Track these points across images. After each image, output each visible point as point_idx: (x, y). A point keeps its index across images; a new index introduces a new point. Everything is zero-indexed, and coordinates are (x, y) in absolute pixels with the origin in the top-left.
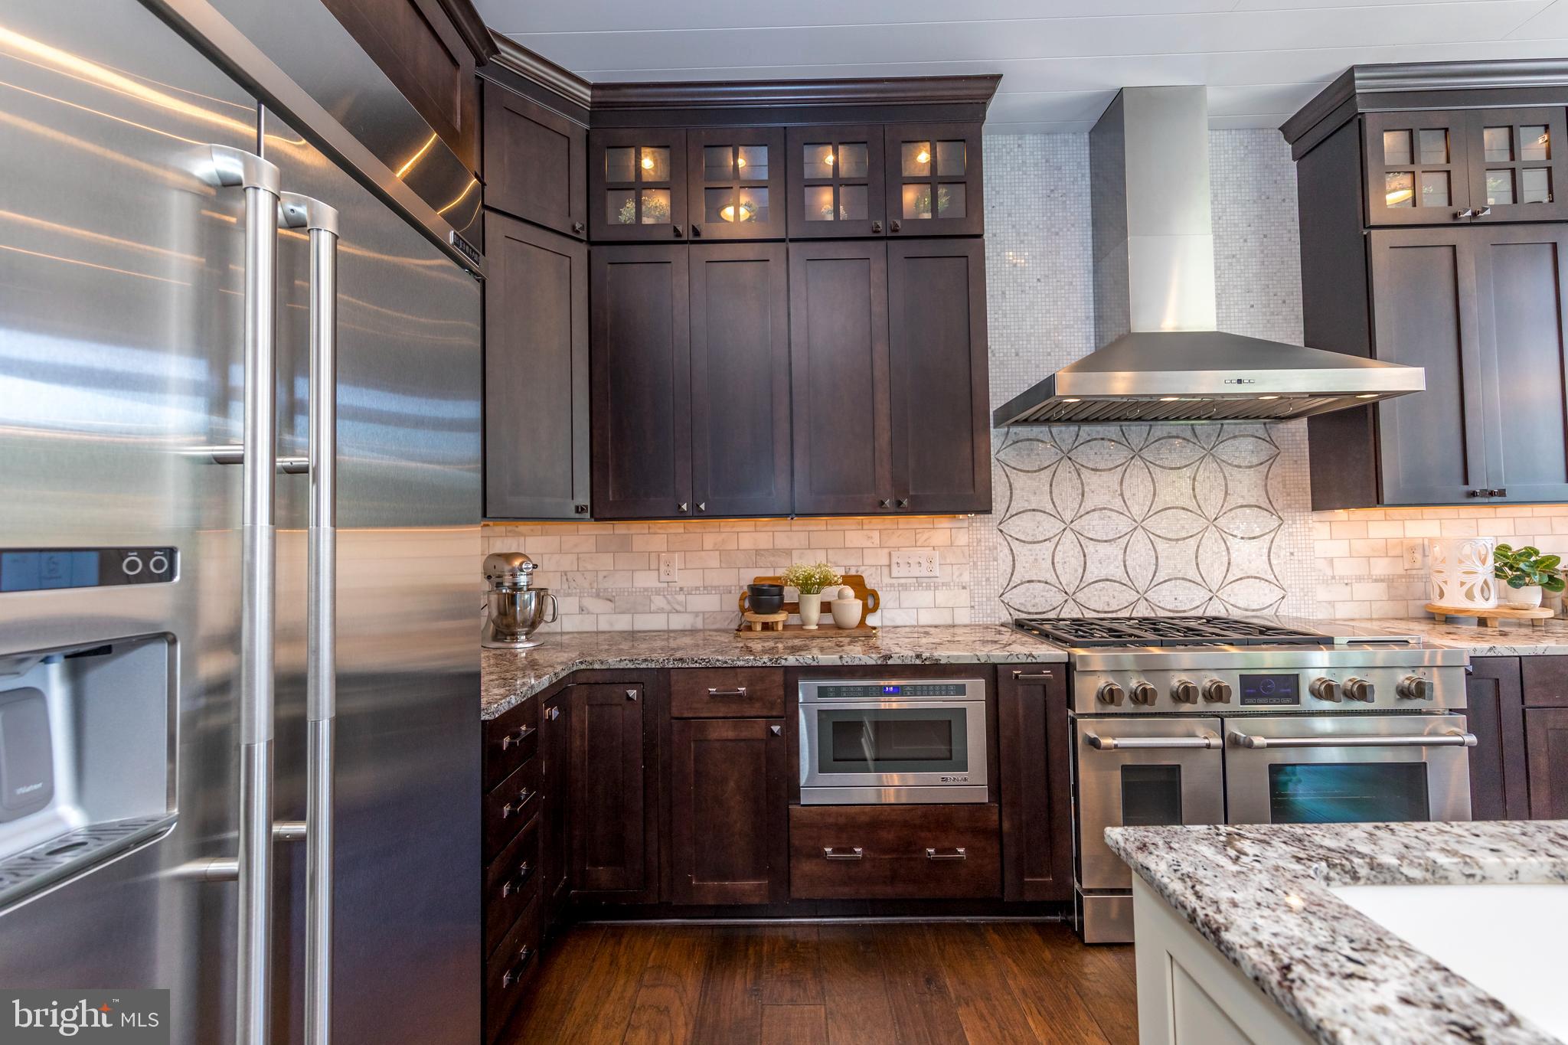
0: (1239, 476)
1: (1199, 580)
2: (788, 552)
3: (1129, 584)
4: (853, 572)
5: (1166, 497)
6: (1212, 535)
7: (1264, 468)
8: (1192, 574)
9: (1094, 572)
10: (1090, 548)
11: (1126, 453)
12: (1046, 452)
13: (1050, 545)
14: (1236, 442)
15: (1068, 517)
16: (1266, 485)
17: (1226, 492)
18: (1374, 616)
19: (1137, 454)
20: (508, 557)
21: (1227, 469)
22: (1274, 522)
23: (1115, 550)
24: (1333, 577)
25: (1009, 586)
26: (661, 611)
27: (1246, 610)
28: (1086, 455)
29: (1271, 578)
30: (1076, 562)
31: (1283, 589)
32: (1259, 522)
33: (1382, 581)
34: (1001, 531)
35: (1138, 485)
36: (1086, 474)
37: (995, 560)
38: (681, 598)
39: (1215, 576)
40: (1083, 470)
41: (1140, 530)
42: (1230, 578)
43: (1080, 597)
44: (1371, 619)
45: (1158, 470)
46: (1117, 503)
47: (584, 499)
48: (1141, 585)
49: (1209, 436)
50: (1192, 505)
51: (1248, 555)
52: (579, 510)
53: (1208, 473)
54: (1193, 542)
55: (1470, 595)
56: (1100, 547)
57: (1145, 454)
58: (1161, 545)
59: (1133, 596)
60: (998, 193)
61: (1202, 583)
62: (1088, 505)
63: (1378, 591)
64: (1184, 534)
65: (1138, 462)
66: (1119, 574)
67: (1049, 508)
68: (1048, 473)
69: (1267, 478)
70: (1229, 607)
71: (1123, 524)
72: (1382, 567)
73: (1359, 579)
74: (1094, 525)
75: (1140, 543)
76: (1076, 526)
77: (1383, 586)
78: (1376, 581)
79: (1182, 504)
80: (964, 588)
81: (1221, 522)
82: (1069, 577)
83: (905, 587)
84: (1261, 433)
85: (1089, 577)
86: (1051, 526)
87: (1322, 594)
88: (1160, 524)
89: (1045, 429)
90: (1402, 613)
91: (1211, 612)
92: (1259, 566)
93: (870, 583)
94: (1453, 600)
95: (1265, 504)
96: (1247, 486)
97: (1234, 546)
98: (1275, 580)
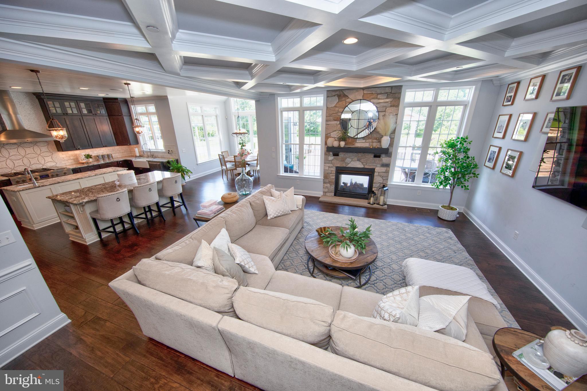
0: (42, 148)
3: (25, 166)
5: (28, 152)
6: (40, 157)
7: (46, 146)
8: (38, 162)
10: (14, 161)
11: (16, 146)
13: (4, 162)
14: (39, 143)
15: (7, 157)
16: (48, 149)
17: (41, 150)
21: (39, 147)
22: (51, 154)
23: (20, 161)
24: (64, 160)
27: (50, 166)
30: (12, 164)
31: (56, 163)
32: (48, 154)
35: (21, 151)
39: (43, 162)
41: (25, 157)
42: (46, 162)
45: (25, 148)
46: (18, 154)
50: (34, 153)
51: (49, 159)
53: (36, 148)
54: (36, 158)
55: (82, 160)
56: (17, 161)
58: (30, 159)
59: (27, 167)
61: (41, 164)
62: (11, 155)
63: (72, 161)
64: (34, 157)
66: (22, 165)
70: (47, 166)
71: (20, 157)
72: (72, 158)
73: (69, 160)
74: (14, 158)
75: (25, 159)
76: (10, 158)
79: (32, 153)
81: (41, 155)
82: (11, 166)
85: (16, 166)
86: (3, 159)
87: (63, 162)
88: (29, 156)
90: (77, 163)
91: (43, 168)
92: (51, 160)
94: (81, 161)
95: (49, 151)
96: (44, 149)
97: (45, 158)
98: (54, 162)
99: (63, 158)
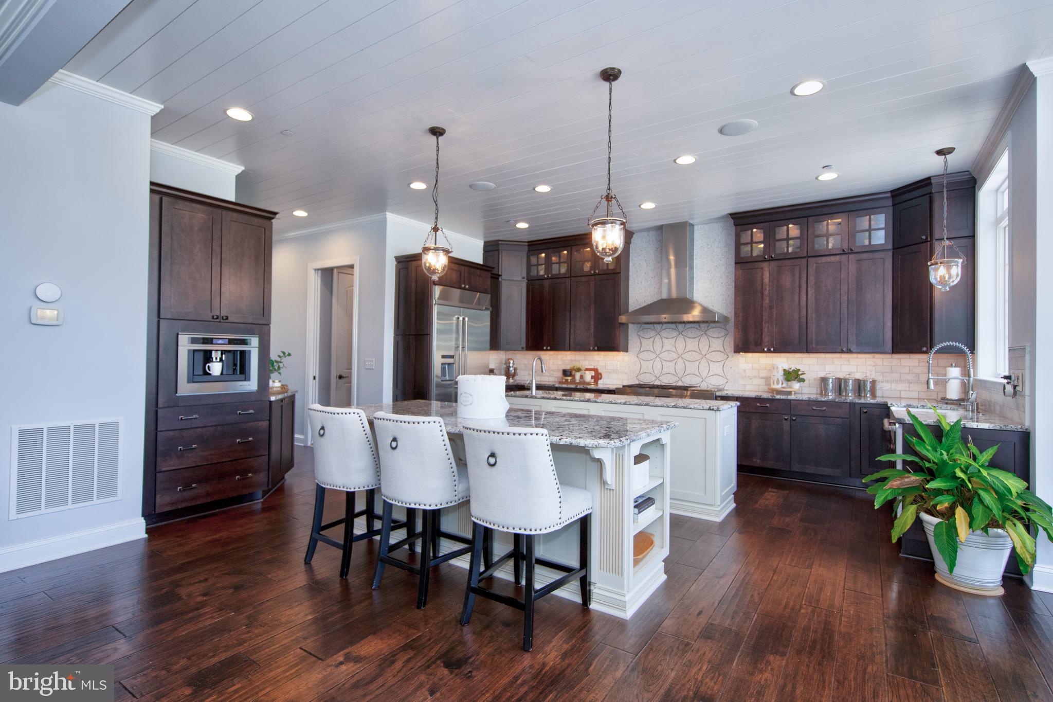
0: (714, 341)
1: (699, 375)
2: (579, 361)
3: (676, 375)
4: (596, 368)
5: (689, 347)
6: (704, 360)
7: (723, 338)
8: (697, 373)
9: (665, 371)
10: (664, 363)
11: (678, 333)
12: (652, 334)
13: (652, 362)
14: (714, 329)
15: (658, 353)
16: (723, 344)
17: (710, 346)
18: (760, 390)
19: (680, 333)
20: (509, 359)
21: (710, 338)
22: (723, 356)
23: (672, 364)
24: (745, 376)
25: (640, 374)
26: (547, 376)
27: (714, 386)
28: (664, 334)
29: (723, 375)
30: (660, 367)
31: (727, 379)
32: (720, 356)
33: (764, 378)
34: (638, 357)
35: (680, 343)
36: (664, 340)
37: (636, 365)
38: (552, 372)
39: (704, 374)
40: (663, 338)
41: (680, 358)
42: (709, 375)
43: (661, 378)
44: (759, 391)
45: (687, 338)
46: (674, 349)
47: (524, 345)
48: (680, 376)
49: (705, 327)
50: (698, 350)
51: (716, 368)
52: (523, 348)
53: (704, 340)
54: (697, 363)
56: (668, 363)
57: (683, 333)
58: (687, 363)
59: (677, 379)
60: (641, 251)
61: (700, 376)
62: (664, 349)
64: (695, 360)
65: (681, 335)
66: (673, 372)
67: (652, 350)
68: (652, 340)
69: (724, 342)
70: (708, 384)
71: (675, 356)
72: (763, 374)
73: (755, 377)
74: (665, 356)
75: (680, 361)
76: (661, 356)
77: (764, 380)
78: (761, 378)
79: (694, 350)
80: (626, 374)
81: (707, 356)
82: (657, 372)
83: (610, 373)
84: (723, 326)
85: (663, 373)
86: (653, 356)
87: (741, 382)
88: (686, 356)
89: (652, 325)
92: (720, 371)
93: (600, 371)
94: (775, 384)
95: (723, 350)
96: (717, 344)
97: (711, 364)
98: (724, 377)
99: (745, 371)
